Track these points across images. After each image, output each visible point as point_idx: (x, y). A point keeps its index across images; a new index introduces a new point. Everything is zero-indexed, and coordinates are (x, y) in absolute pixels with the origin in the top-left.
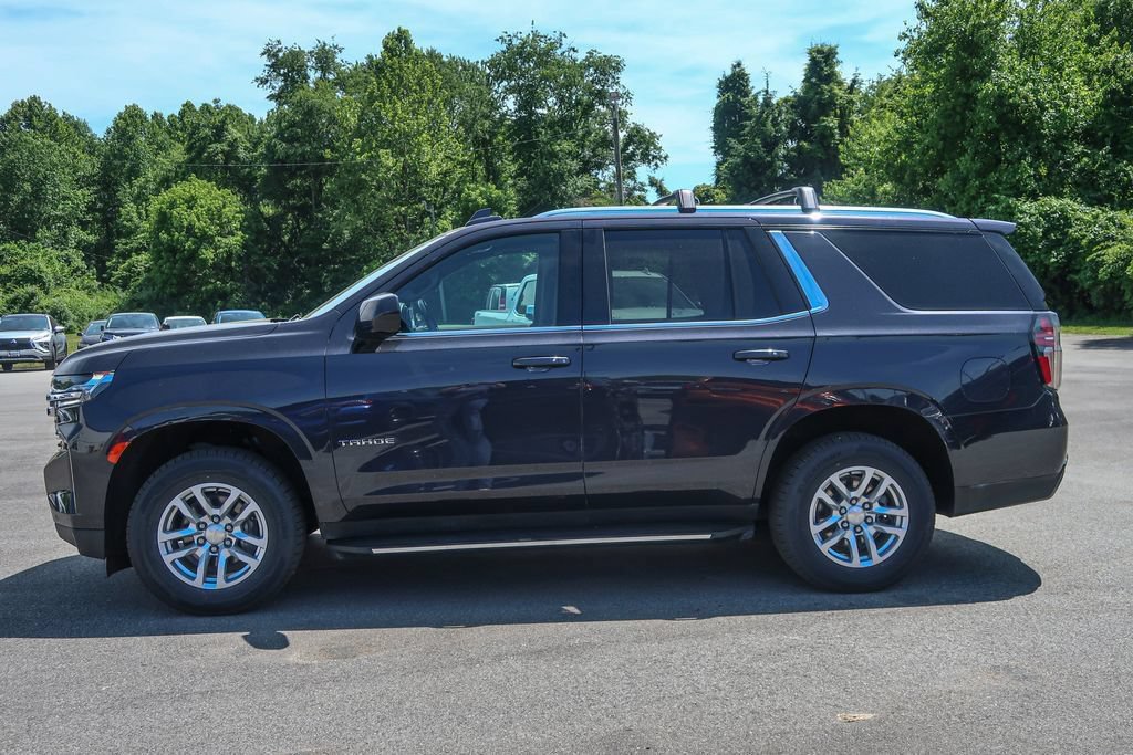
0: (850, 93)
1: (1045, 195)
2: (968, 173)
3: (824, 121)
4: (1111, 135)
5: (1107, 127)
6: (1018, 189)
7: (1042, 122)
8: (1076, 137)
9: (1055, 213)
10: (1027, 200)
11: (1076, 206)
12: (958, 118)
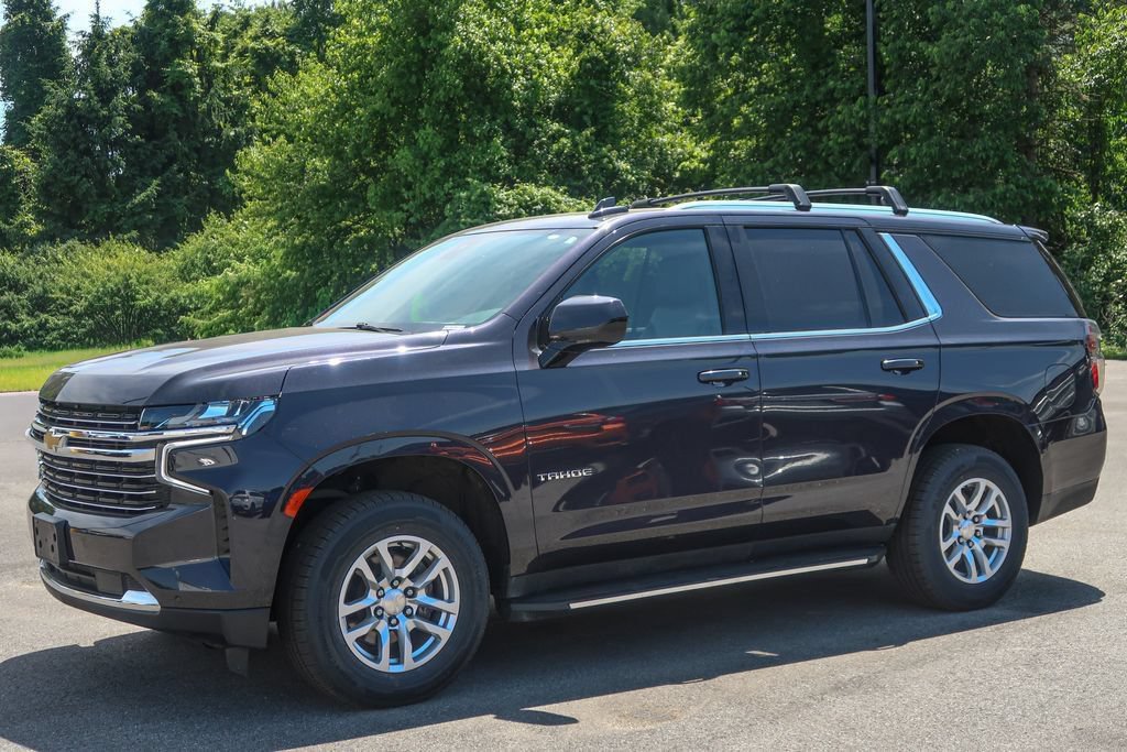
0: (212, 29)
1: (524, 181)
2: (430, 150)
3: (180, 65)
4: (590, 112)
5: (586, 103)
6: (488, 172)
7: (512, 92)
8: (546, 111)
9: (537, 204)
10: (502, 187)
11: (560, 198)
12: (414, 79)
